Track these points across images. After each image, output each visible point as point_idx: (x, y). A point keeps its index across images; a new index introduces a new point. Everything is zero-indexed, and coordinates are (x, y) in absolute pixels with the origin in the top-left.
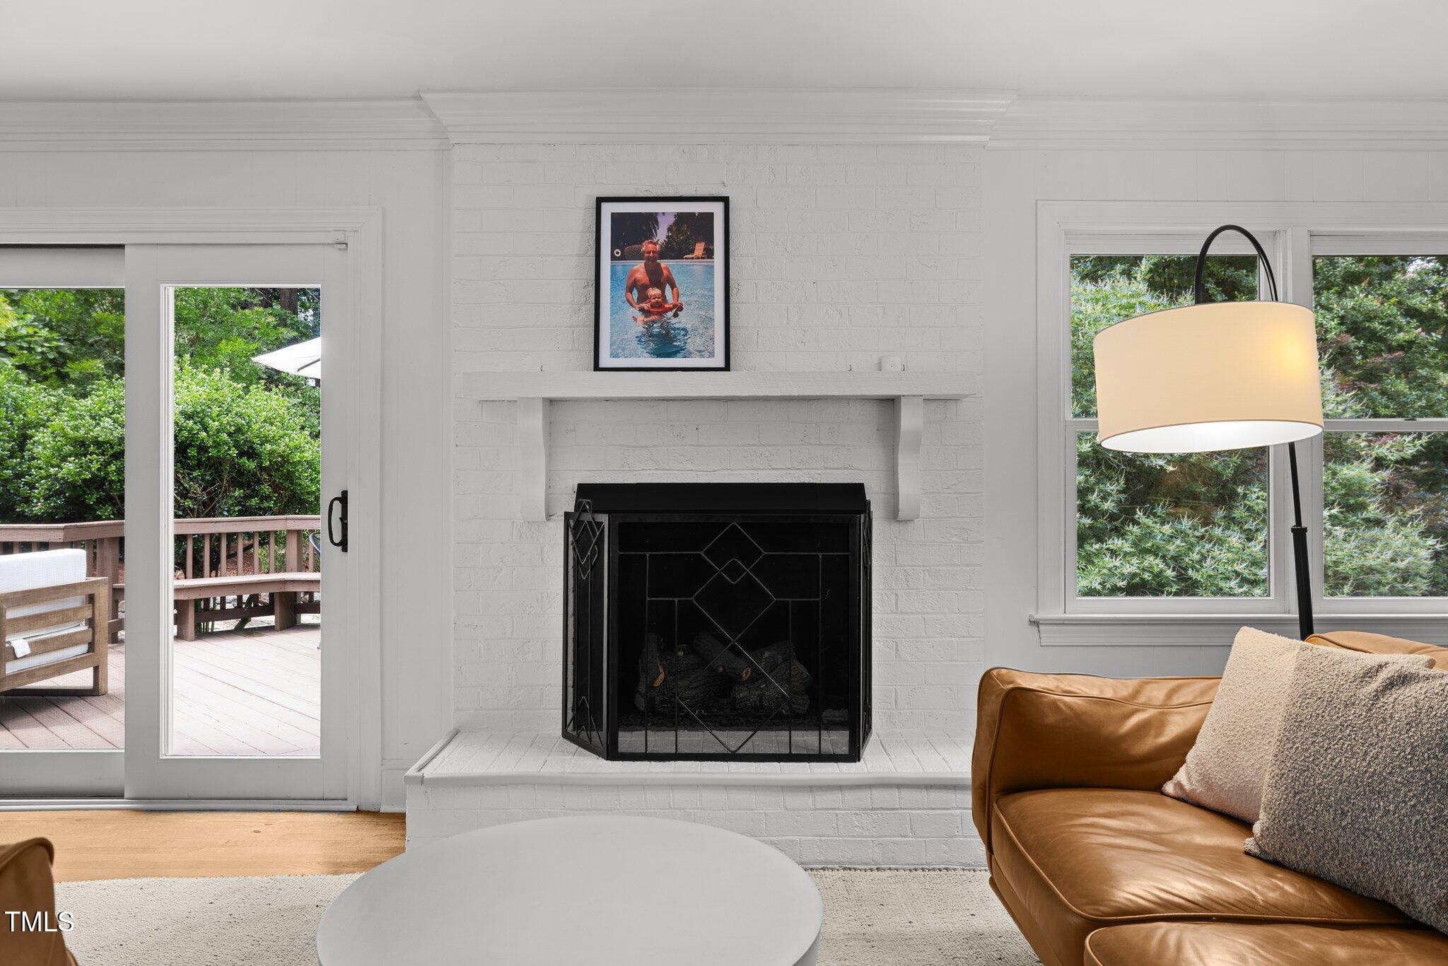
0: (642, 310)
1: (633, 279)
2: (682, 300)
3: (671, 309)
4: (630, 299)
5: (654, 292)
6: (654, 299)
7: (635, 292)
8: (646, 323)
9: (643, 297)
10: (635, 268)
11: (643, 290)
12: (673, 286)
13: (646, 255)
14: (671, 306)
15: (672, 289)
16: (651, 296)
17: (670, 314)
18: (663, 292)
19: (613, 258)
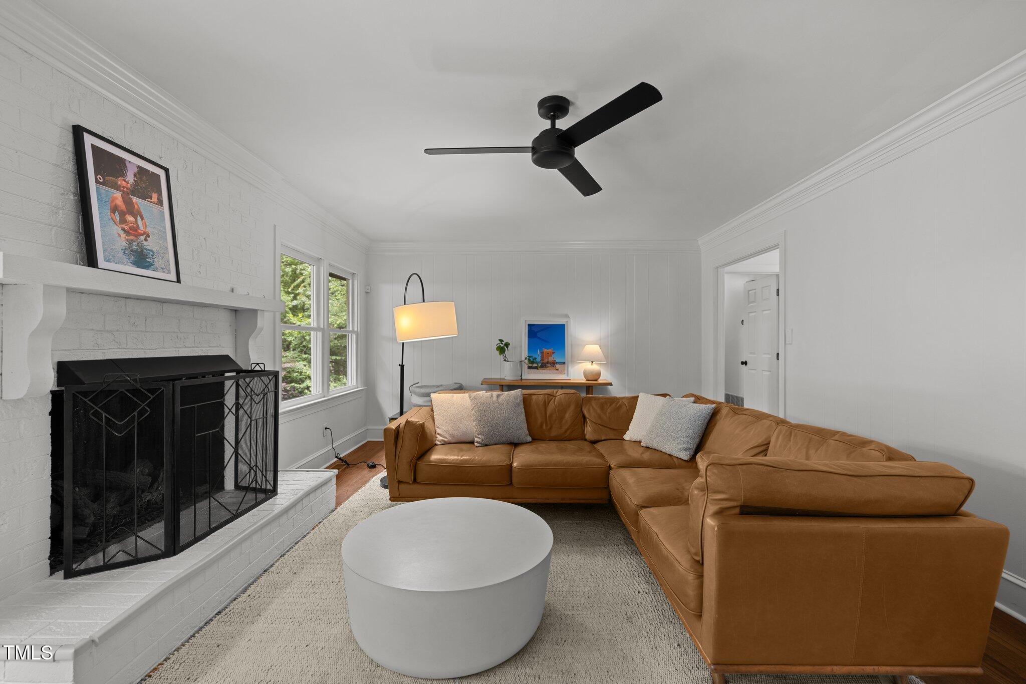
0: (123, 229)
1: (114, 204)
2: (149, 230)
3: (142, 235)
4: (115, 219)
5: (130, 218)
6: (131, 223)
7: (117, 213)
8: (127, 240)
9: (123, 221)
10: (115, 195)
11: (123, 215)
12: (142, 218)
13: (122, 188)
14: (142, 232)
15: (142, 220)
16: (129, 221)
17: (142, 238)
18: (136, 219)
19: (97, 181)
